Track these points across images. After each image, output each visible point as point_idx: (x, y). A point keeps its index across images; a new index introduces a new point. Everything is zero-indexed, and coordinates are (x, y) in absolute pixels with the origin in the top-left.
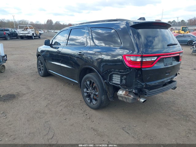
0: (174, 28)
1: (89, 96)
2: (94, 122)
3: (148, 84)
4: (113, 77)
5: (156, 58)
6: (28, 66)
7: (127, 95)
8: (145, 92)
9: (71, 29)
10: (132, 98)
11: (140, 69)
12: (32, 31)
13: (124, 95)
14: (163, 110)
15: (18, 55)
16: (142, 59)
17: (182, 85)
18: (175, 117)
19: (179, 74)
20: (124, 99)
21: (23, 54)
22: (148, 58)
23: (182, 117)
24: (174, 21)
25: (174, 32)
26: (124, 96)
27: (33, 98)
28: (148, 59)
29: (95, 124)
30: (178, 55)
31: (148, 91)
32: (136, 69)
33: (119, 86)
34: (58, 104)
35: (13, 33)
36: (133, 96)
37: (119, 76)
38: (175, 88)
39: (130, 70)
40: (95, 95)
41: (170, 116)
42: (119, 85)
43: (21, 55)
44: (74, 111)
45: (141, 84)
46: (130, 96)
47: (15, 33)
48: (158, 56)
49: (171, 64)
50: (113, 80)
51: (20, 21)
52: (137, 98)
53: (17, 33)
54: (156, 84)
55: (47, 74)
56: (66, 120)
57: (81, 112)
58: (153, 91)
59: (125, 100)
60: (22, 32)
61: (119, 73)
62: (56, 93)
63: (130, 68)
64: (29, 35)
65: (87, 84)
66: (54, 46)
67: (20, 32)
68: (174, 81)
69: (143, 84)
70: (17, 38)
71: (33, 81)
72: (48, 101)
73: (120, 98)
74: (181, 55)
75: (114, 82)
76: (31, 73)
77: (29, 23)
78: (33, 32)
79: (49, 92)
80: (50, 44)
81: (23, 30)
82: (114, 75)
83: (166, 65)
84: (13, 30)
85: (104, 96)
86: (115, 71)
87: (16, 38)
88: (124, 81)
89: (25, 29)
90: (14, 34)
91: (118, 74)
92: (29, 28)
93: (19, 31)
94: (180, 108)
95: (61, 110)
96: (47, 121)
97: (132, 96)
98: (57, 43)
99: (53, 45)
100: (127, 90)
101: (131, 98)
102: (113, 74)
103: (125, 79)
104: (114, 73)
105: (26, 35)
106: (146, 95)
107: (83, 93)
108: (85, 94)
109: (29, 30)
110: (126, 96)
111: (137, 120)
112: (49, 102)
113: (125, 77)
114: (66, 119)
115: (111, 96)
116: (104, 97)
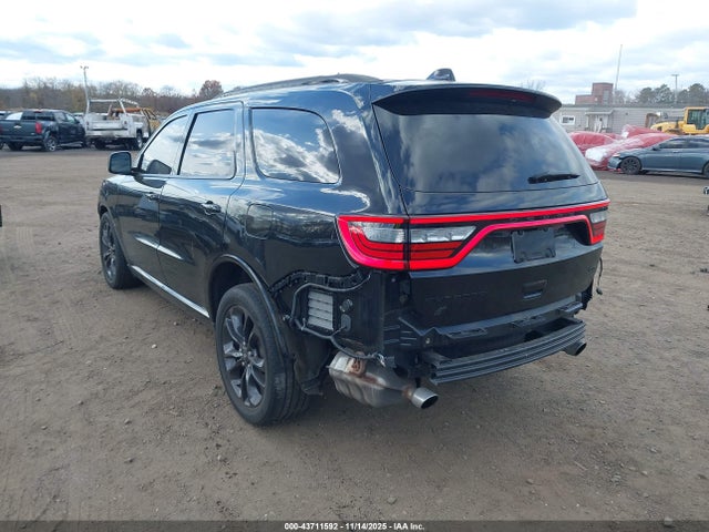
0: (659, 114)
1: (239, 371)
2: (234, 480)
3: (440, 331)
4: (312, 304)
5: (470, 230)
6: (81, 249)
7: (362, 376)
8: (433, 367)
9: (196, 115)
10: (379, 388)
11: (402, 275)
12: (137, 120)
13: (351, 373)
14: (530, 436)
15: (62, 208)
16: (408, 236)
17: (634, 335)
18: (567, 468)
19: (599, 292)
20: (353, 393)
21: (81, 204)
22: (436, 230)
23: (596, 467)
24: (664, 86)
25: (660, 129)
26: (349, 378)
27: (47, 373)
28: (435, 237)
29: (236, 485)
30: (583, 217)
31: (441, 363)
32: (389, 273)
33: (330, 337)
34: (128, 398)
35: (71, 127)
36: (387, 379)
37: (330, 300)
38: (578, 349)
39: (365, 276)
40: (255, 368)
41: (548, 464)
42: (329, 333)
43: (74, 205)
44: (176, 428)
45: (414, 335)
46: (374, 381)
47: (76, 128)
48: (479, 224)
49: (548, 256)
50: (311, 312)
51: (108, 87)
52: (404, 388)
53: (85, 127)
54: (480, 334)
55: (127, 282)
56: (130, 465)
57: (203, 433)
58: (466, 360)
59: (357, 396)
60: (99, 126)
61: (327, 288)
62: (139, 353)
63: (364, 269)
64: (125, 134)
65: (231, 324)
66: (147, 177)
67: (94, 124)
68: (574, 323)
69: (421, 333)
70: (84, 146)
71: (79, 303)
72: (99, 384)
73: (340, 387)
74: (596, 218)
75: (313, 322)
76: (79, 274)
77: (140, 92)
78: (140, 125)
79: (114, 349)
80: (134, 169)
81: (105, 118)
82: (313, 296)
83: (522, 260)
84: (70, 118)
85: (283, 375)
86: (312, 279)
87: (79, 144)
88: (346, 320)
89: (113, 112)
90: (73, 132)
91: (326, 292)
92: (124, 109)
93: (90, 120)
94: (601, 431)
95: (128, 423)
96: (58, 466)
97: (381, 381)
98: (157, 166)
99: (145, 172)
100: (360, 354)
101: (376, 387)
102: (308, 290)
103: (350, 312)
104: (310, 286)
105: (116, 133)
106: (434, 376)
107: (222, 357)
108: (230, 365)
109: (125, 117)
110: (358, 381)
111: (409, 475)
112: (100, 387)
113: (349, 303)
114: (131, 461)
115: (310, 376)
116: (283, 380)
